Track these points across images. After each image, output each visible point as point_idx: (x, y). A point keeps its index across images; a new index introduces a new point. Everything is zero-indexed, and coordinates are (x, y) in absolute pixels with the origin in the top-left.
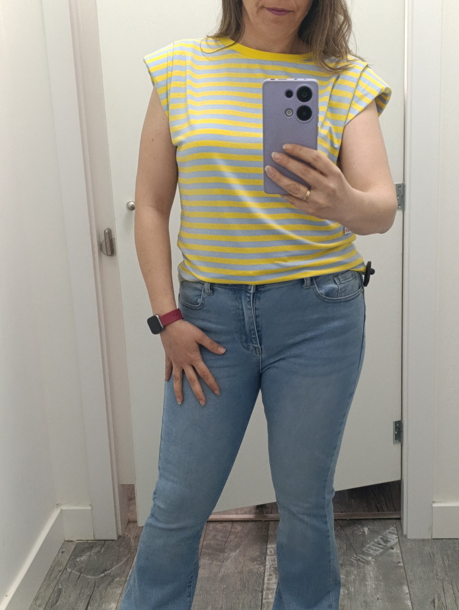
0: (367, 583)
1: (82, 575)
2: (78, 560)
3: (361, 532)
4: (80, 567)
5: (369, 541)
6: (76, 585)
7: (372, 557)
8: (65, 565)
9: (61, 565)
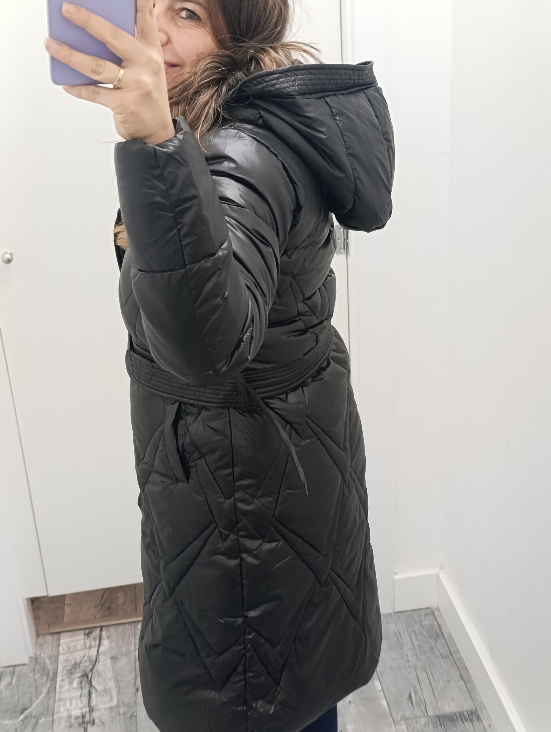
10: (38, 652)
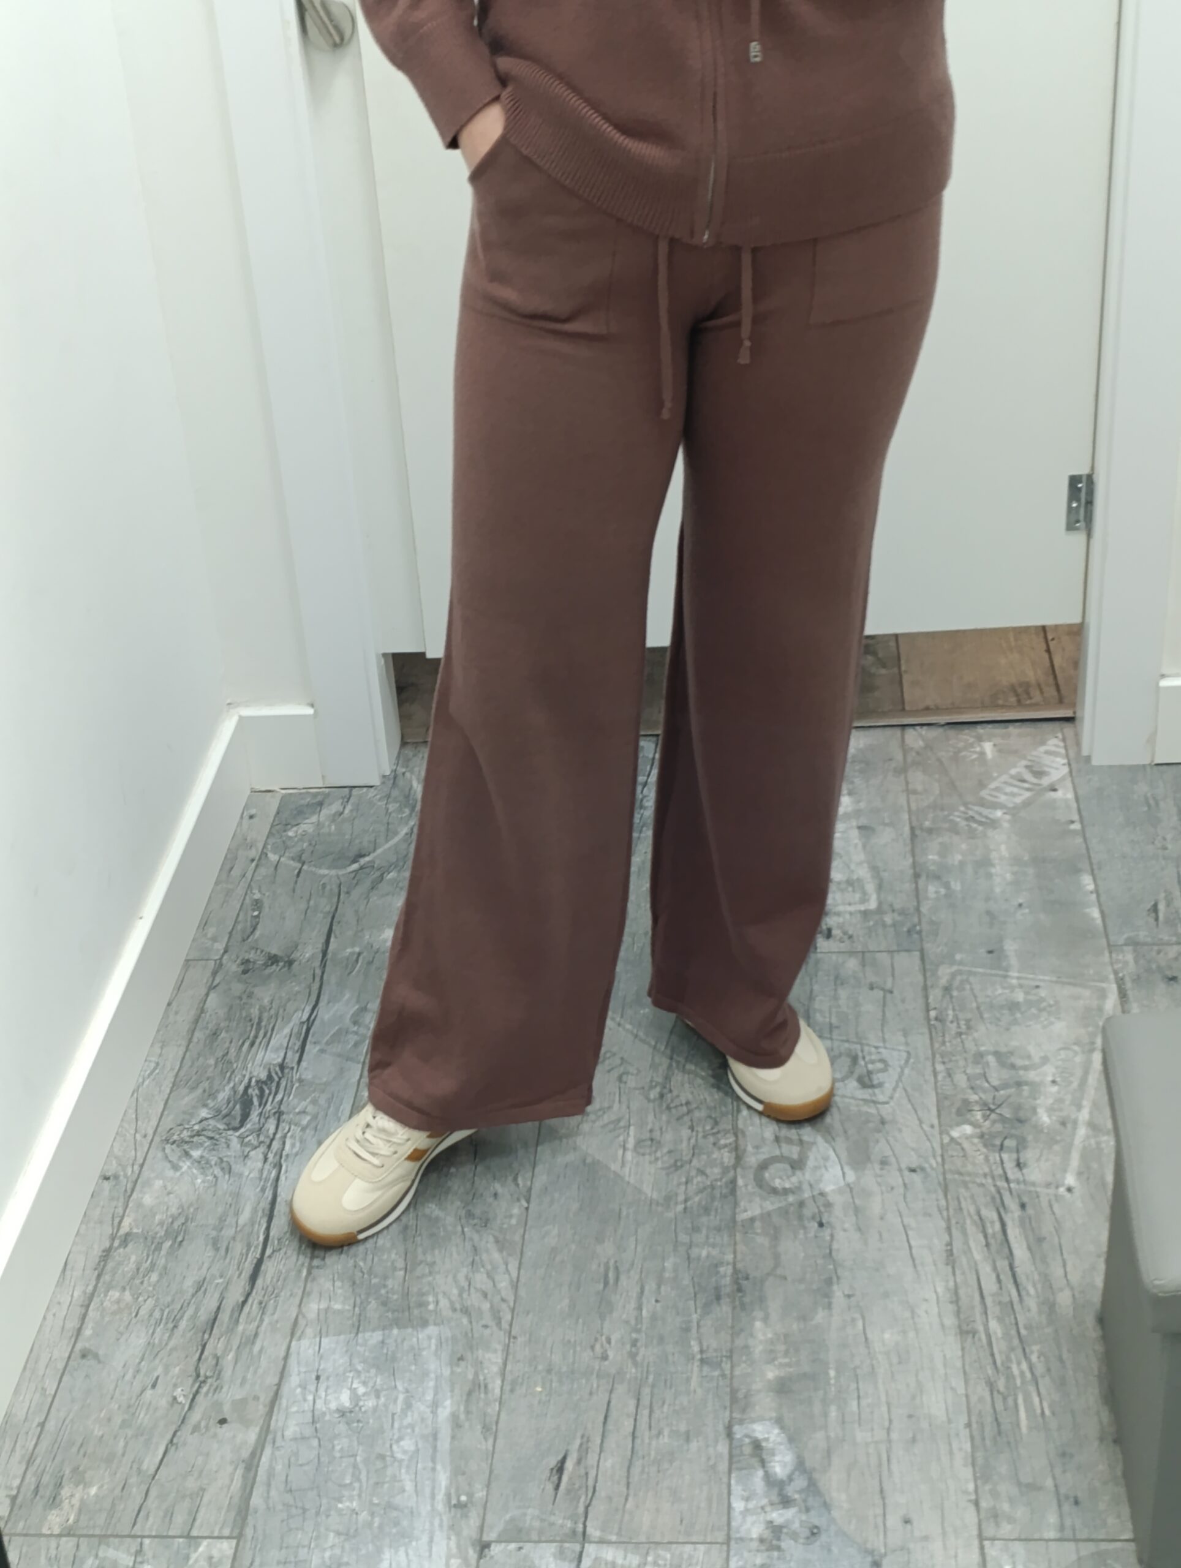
0: (993, 870)
1: (305, 867)
2: (291, 834)
3: (975, 752)
4: (299, 849)
5: (995, 775)
6: (294, 891)
7: (1005, 811)
8: (260, 846)
9: (251, 847)
10: (401, 770)
